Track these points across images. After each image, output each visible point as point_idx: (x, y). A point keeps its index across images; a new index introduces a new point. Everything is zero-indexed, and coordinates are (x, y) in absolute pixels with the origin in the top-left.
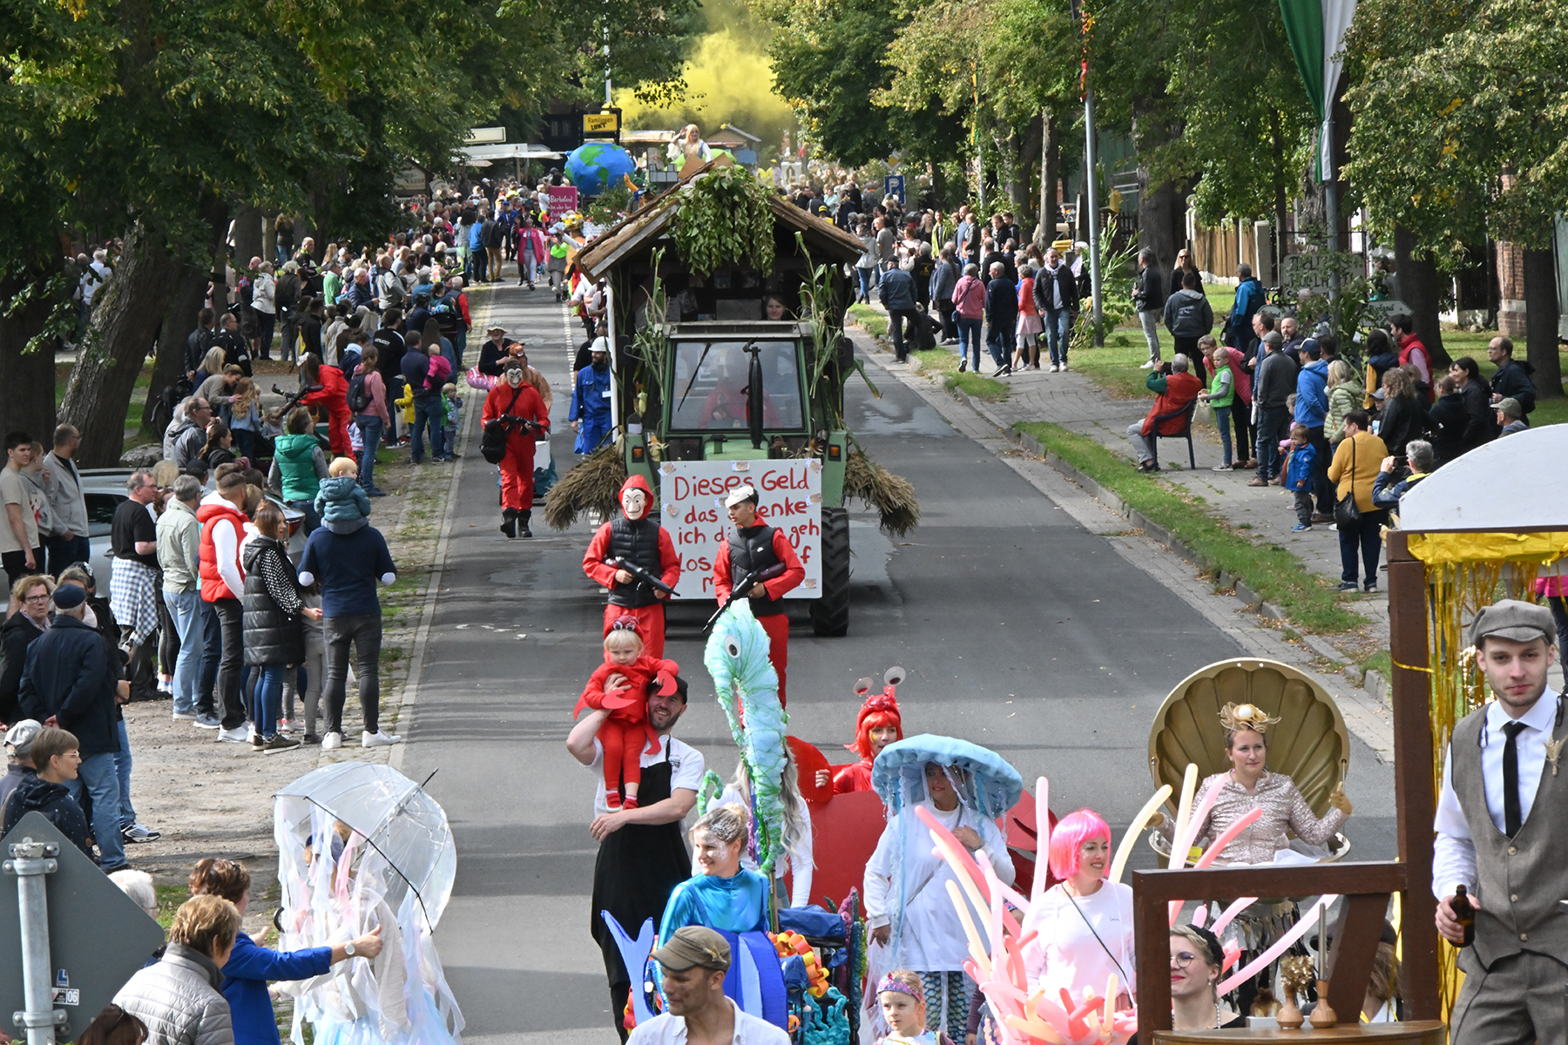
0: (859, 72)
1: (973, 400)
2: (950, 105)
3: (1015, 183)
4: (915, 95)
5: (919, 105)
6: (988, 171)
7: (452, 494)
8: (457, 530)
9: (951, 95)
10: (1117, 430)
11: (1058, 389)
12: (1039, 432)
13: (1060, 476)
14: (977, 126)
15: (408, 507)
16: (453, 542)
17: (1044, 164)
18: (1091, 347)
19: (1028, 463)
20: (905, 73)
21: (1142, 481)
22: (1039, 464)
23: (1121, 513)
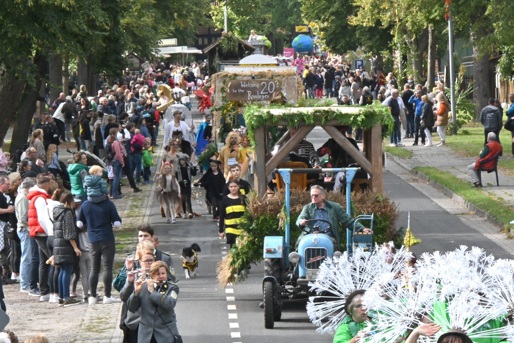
0: (342, 9)
1: (396, 158)
2: (385, 25)
3: (415, 61)
4: (369, 19)
5: (371, 24)
6: (403, 55)
7: (151, 198)
8: (153, 213)
9: (385, 19)
10: (462, 169)
11: (435, 153)
12: (426, 170)
13: (435, 190)
14: (398, 35)
15: (130, 203)
16: (151, 218)
17: (429, 52)
18: (451, 135)
19: (421, 184)
20: (364, 9)
21: (474, 191)
22: (426, 185)
23: (464, 205)
